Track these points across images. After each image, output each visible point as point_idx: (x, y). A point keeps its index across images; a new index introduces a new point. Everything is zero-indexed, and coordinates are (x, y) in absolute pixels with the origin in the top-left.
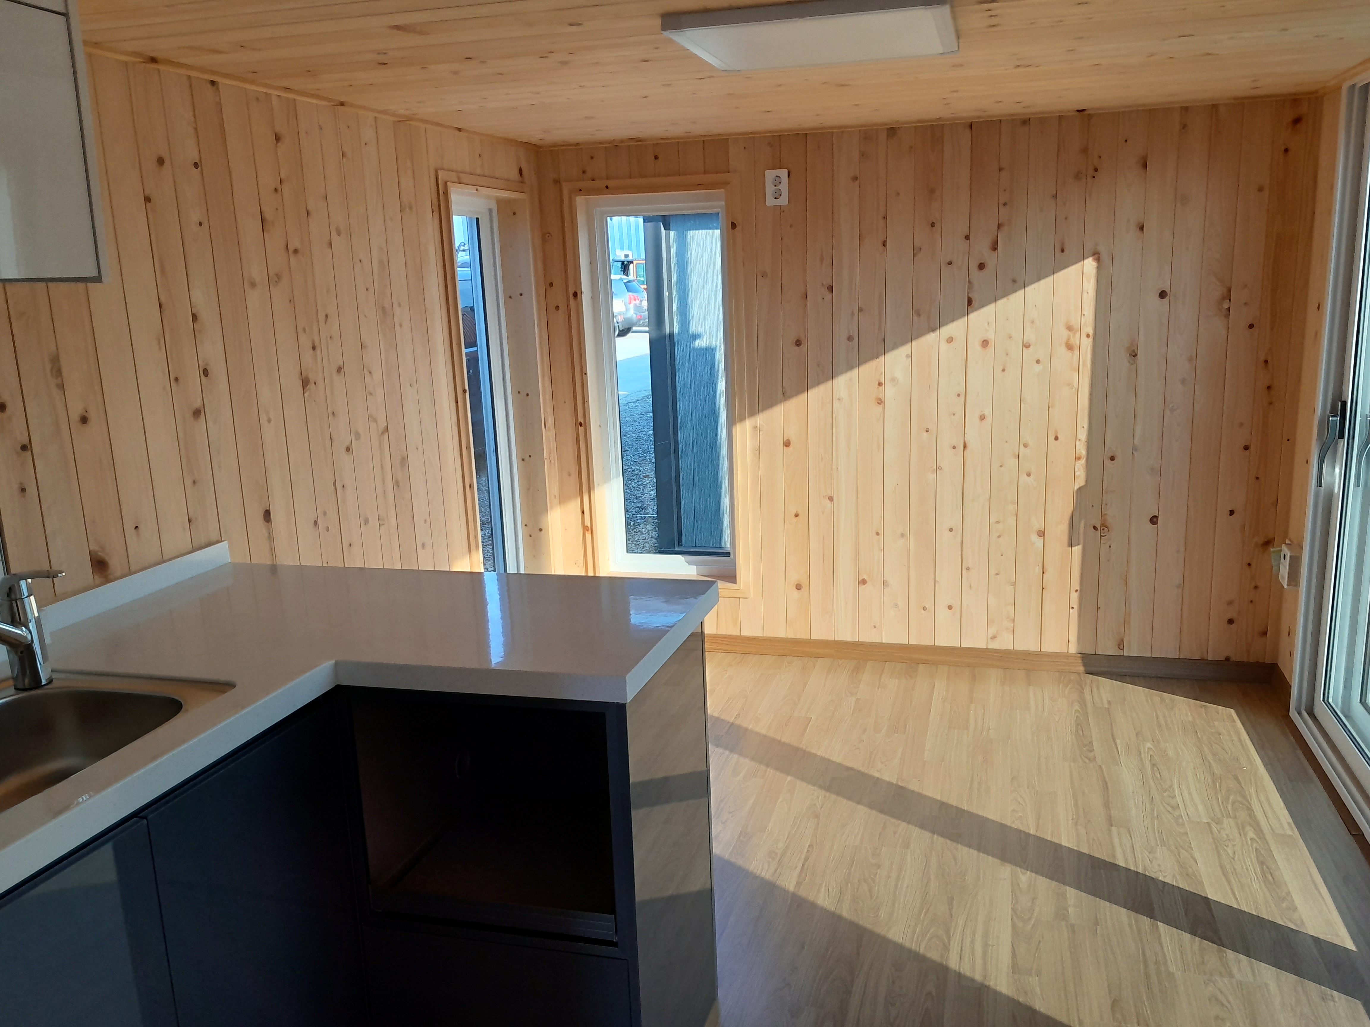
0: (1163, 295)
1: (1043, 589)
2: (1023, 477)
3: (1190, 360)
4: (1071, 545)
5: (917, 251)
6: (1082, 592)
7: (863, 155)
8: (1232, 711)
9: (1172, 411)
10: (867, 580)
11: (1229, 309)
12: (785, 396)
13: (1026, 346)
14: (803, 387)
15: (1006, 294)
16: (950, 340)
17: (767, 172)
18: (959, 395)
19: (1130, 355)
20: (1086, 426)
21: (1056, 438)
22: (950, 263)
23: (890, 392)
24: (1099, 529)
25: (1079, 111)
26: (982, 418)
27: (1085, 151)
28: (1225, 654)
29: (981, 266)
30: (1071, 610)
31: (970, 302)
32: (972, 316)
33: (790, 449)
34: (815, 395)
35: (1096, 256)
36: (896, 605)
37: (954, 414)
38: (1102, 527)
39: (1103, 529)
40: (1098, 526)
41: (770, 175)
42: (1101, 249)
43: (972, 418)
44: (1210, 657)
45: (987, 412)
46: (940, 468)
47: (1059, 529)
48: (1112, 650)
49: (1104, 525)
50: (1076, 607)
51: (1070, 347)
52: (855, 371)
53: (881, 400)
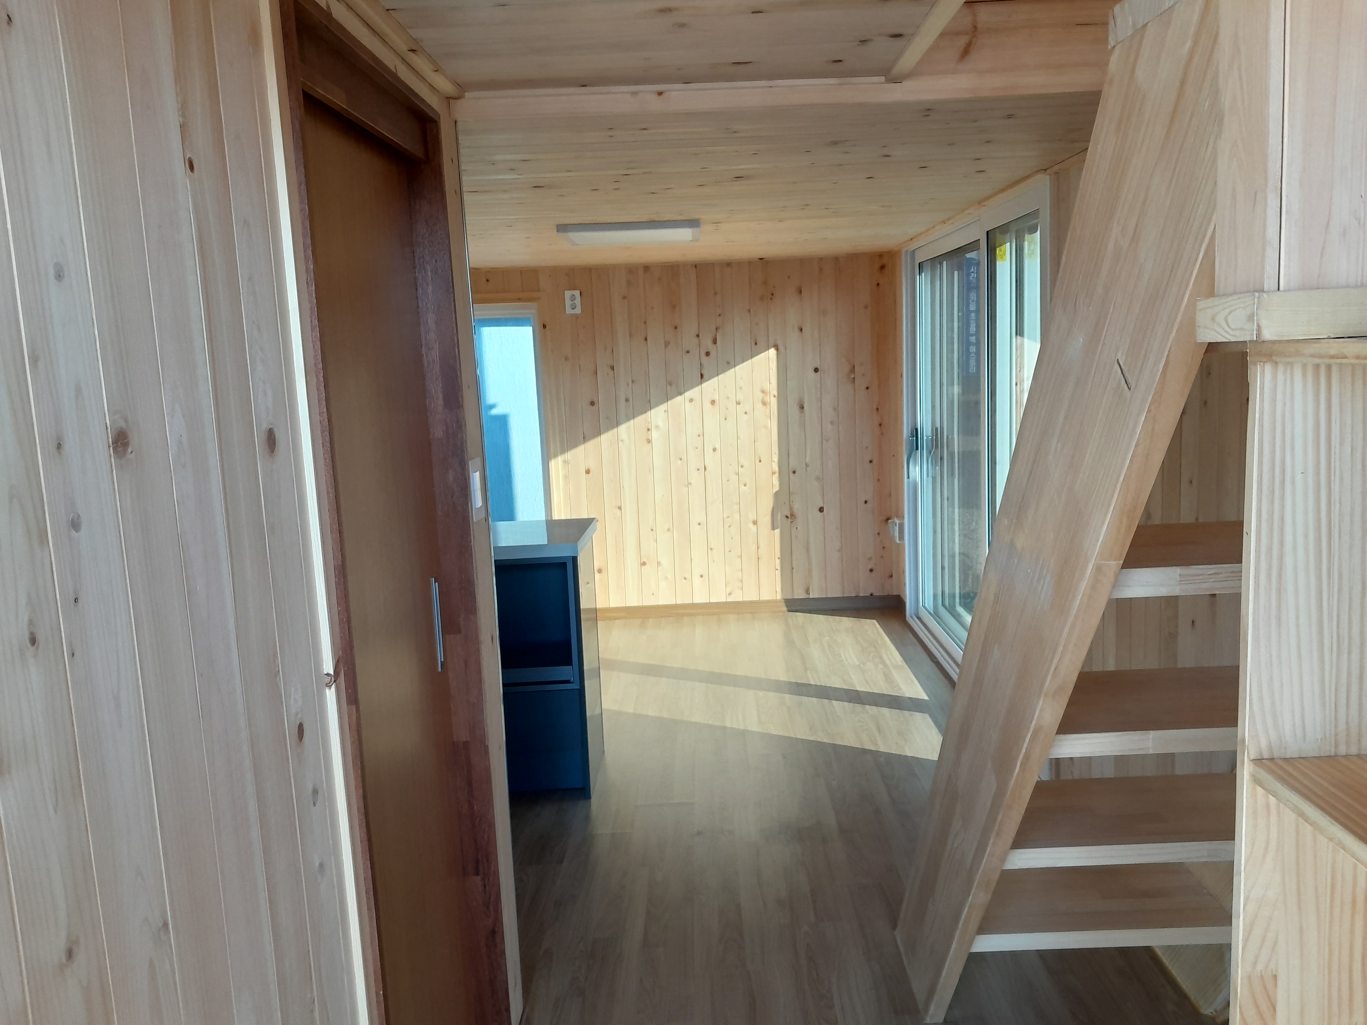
0: (816, 370)
1: (758, 558)
2: (742, 487)
3: (835, 409)
4: (773, 528)
5: (667, 344)
6: (782, 559)
7: (629, 283)
8: (875, 621)
9: (827, 441)
10: (647, 562)
11: (854, 378)
12: (585, 439)
13: (738, 403)
14: (598, 432)
15: (724, 371)
16: (691, 400)
17: (566, 292)
18: (699, 436)
19: (800, 408)
20: (777, 452)
21: (760, 461)
22: (688, 352)
23: (655, 435)
24: (789, 517)
25: (761, 259)
26: (714, 450)
27: (765, 283)
28: (870, 592)
29: (708, 354)
30: (776, 571)
31: (702, 376)
32: (704, 385)
33: (591, 475)
34: (605, 438)
35: (776, 347)
36: (666, 578)
37: (697, 448)
38: (791, 517)
39: (792, 517)
40: (789, 516)
41: (568, 294)
42: (779, 343)
43: (709, 450)
44: (861, 595)
45: (717, 446)
46: (690, 484)
47: (766, 520)
48: (802, 596)
49: (792, 515)
50: (779, 568)
51: (764, 403)
52: (632, 422)
53: (649, 440)
